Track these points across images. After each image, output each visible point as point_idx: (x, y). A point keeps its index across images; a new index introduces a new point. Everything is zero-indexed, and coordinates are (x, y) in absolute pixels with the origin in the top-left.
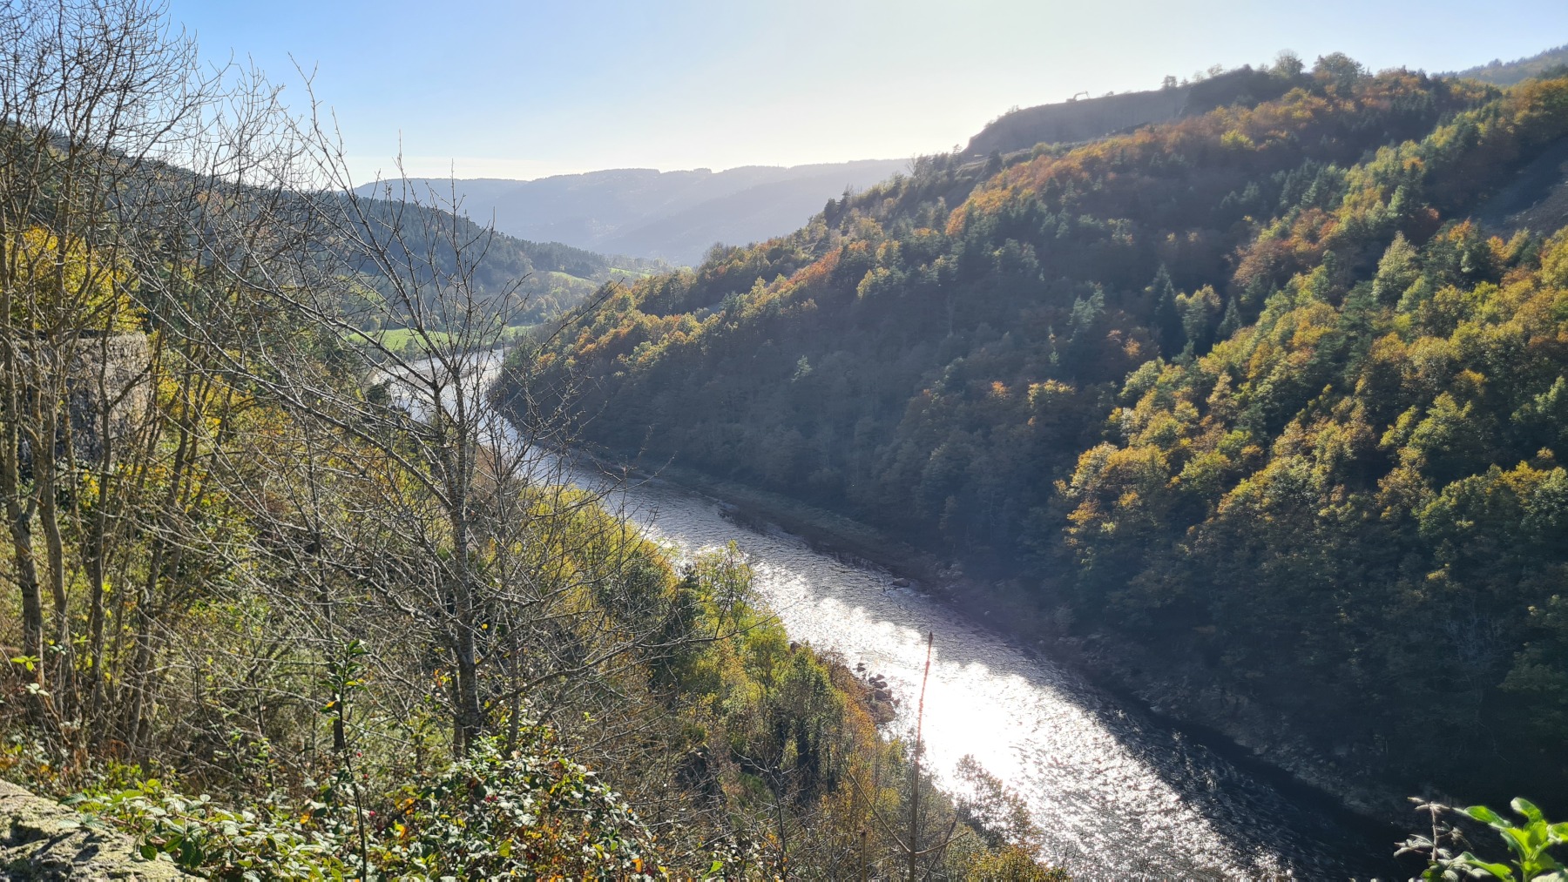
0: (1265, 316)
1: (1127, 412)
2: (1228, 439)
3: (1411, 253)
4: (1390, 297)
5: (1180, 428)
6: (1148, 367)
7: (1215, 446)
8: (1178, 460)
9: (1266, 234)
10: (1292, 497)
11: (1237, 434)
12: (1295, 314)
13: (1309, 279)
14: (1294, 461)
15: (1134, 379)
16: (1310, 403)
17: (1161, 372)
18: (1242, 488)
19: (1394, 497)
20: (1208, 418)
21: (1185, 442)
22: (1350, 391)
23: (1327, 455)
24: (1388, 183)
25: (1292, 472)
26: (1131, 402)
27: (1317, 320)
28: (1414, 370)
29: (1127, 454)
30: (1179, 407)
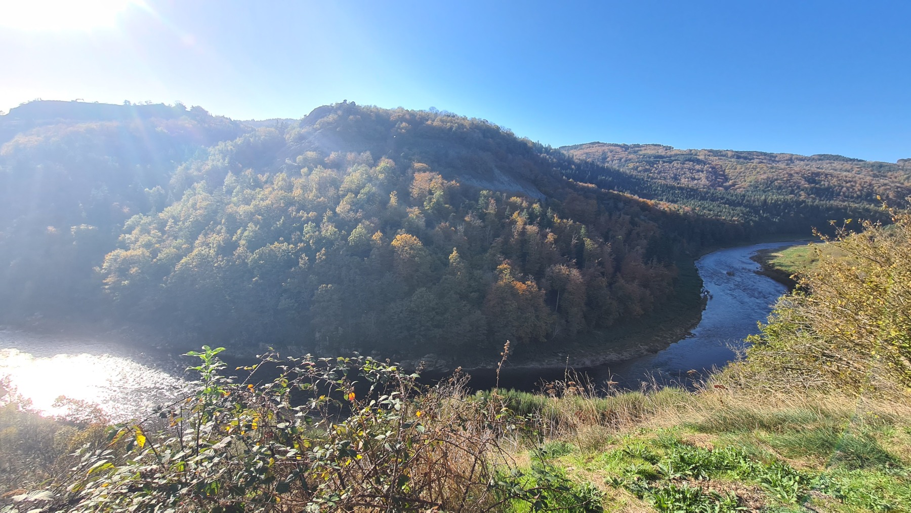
0: (184, 197)
1: (127, 236)
2: (175, 243)
3: (234, 178)
4: (230, 192)
5: (154, 240)
6: (134, 218)
7: (170, 246)
8: (154, 253)
9: (180, 168)
10: (204, 261)
11: (179, 241)
12: (196, 197)
13: (200, 185)
14: (203, 249)
15: (129, 222)
16: (206, 228)
17: (142, 219)
18: (184, 260)
19: (239, 257)
20: (166, 236)
21: (157, 245)
22: (220, 223)
23: (215, 245)
24: (224, 153)
25: (203, 252)
26: (130, 231)
27: (204, 199)
28: (240, 216)
29: (129, 253)
30: (152, 232)
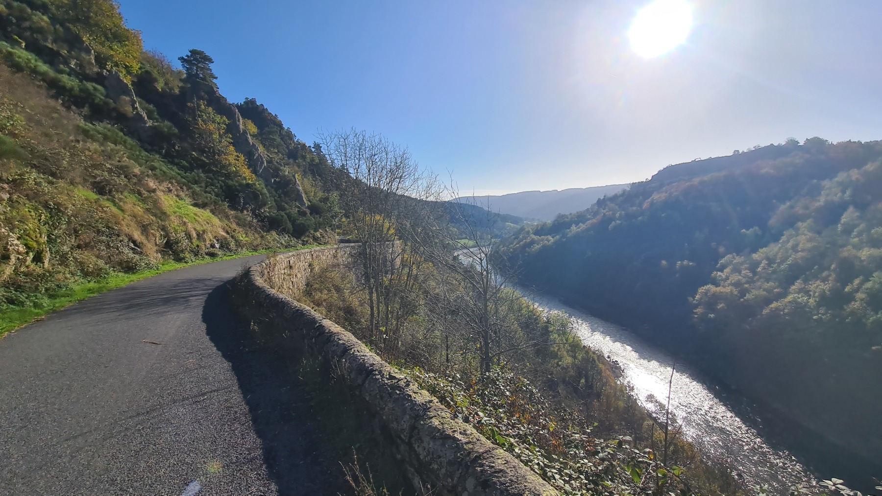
0: (784, 238)
1: (719, 273)
2: (767, 285)
4: (848, 231)
5: (744, 280)
6: (728, 257)
7: (760, 288)
8: (743, 293)
9: (783, 207)
10: (799, 309)
11: (771, 284)
12: (799, 238)
13: (805, 224)
14: (800, 296)
15: (722, 261)
16: (808, 273)
17: (735, 259)
18: (774, 305)
19: (853, 313)
20: (757, 277)
21: (746, 286)
22: (828, 269)
23: (817, 294)
24: (844, 187)
25: (799, 300)
26: (721, 270)
27: (810, 240)
28: (862, 261)
29: (718, 289)
30: (743, 272)
